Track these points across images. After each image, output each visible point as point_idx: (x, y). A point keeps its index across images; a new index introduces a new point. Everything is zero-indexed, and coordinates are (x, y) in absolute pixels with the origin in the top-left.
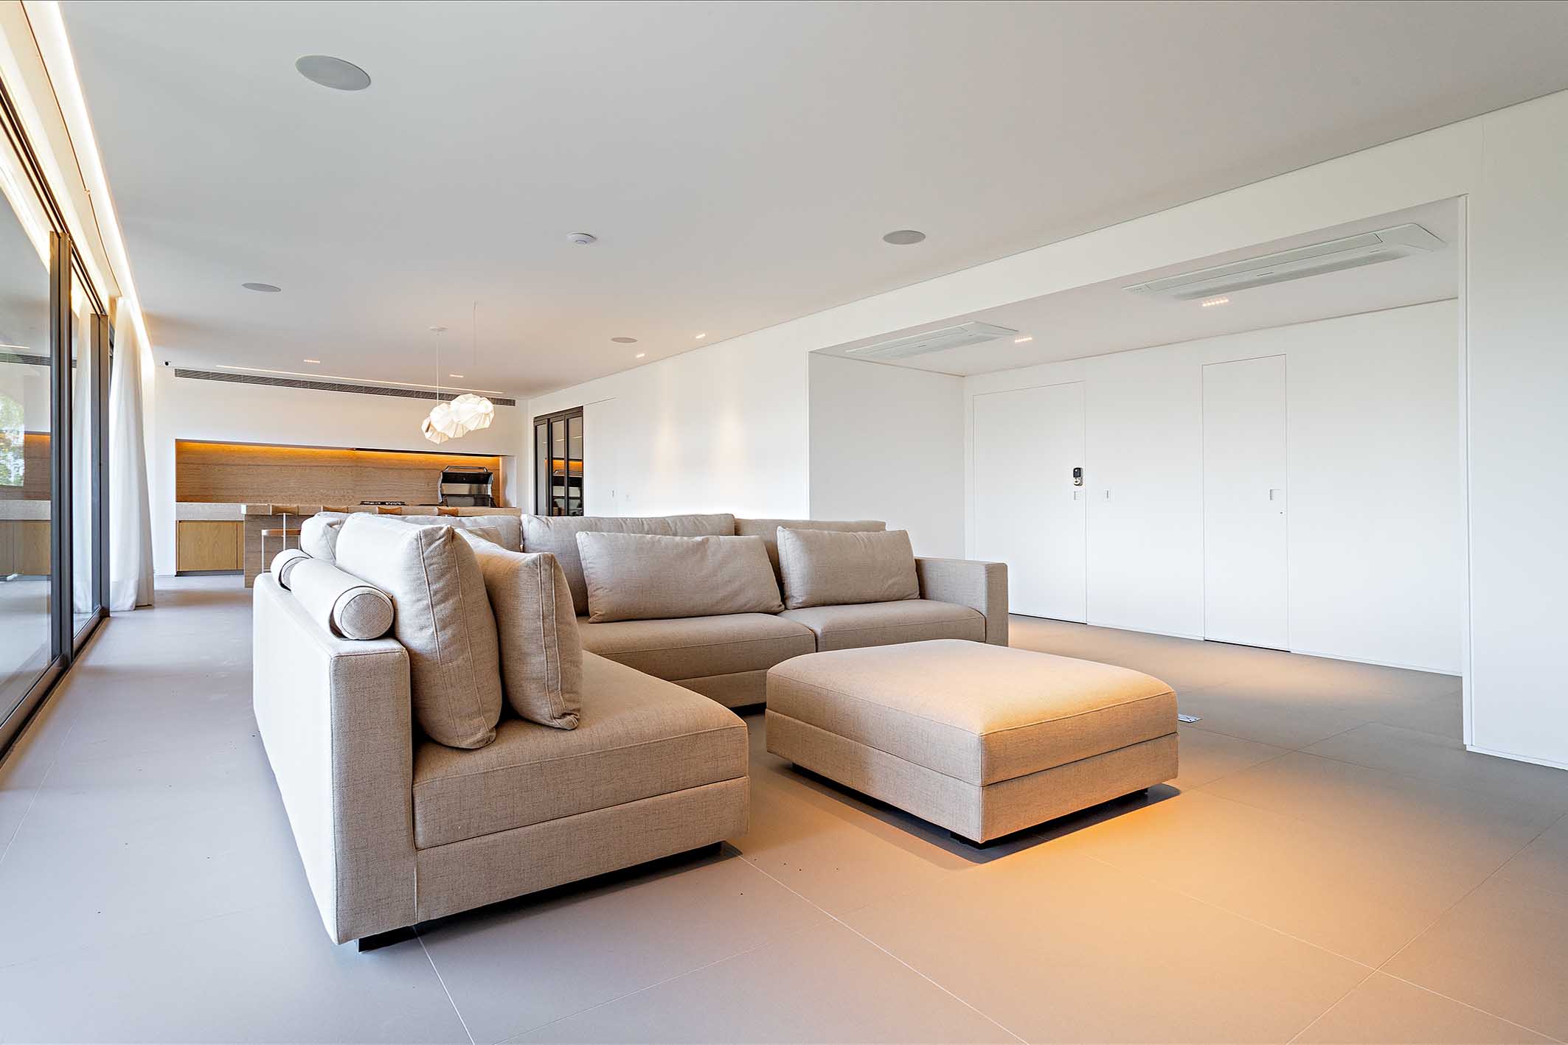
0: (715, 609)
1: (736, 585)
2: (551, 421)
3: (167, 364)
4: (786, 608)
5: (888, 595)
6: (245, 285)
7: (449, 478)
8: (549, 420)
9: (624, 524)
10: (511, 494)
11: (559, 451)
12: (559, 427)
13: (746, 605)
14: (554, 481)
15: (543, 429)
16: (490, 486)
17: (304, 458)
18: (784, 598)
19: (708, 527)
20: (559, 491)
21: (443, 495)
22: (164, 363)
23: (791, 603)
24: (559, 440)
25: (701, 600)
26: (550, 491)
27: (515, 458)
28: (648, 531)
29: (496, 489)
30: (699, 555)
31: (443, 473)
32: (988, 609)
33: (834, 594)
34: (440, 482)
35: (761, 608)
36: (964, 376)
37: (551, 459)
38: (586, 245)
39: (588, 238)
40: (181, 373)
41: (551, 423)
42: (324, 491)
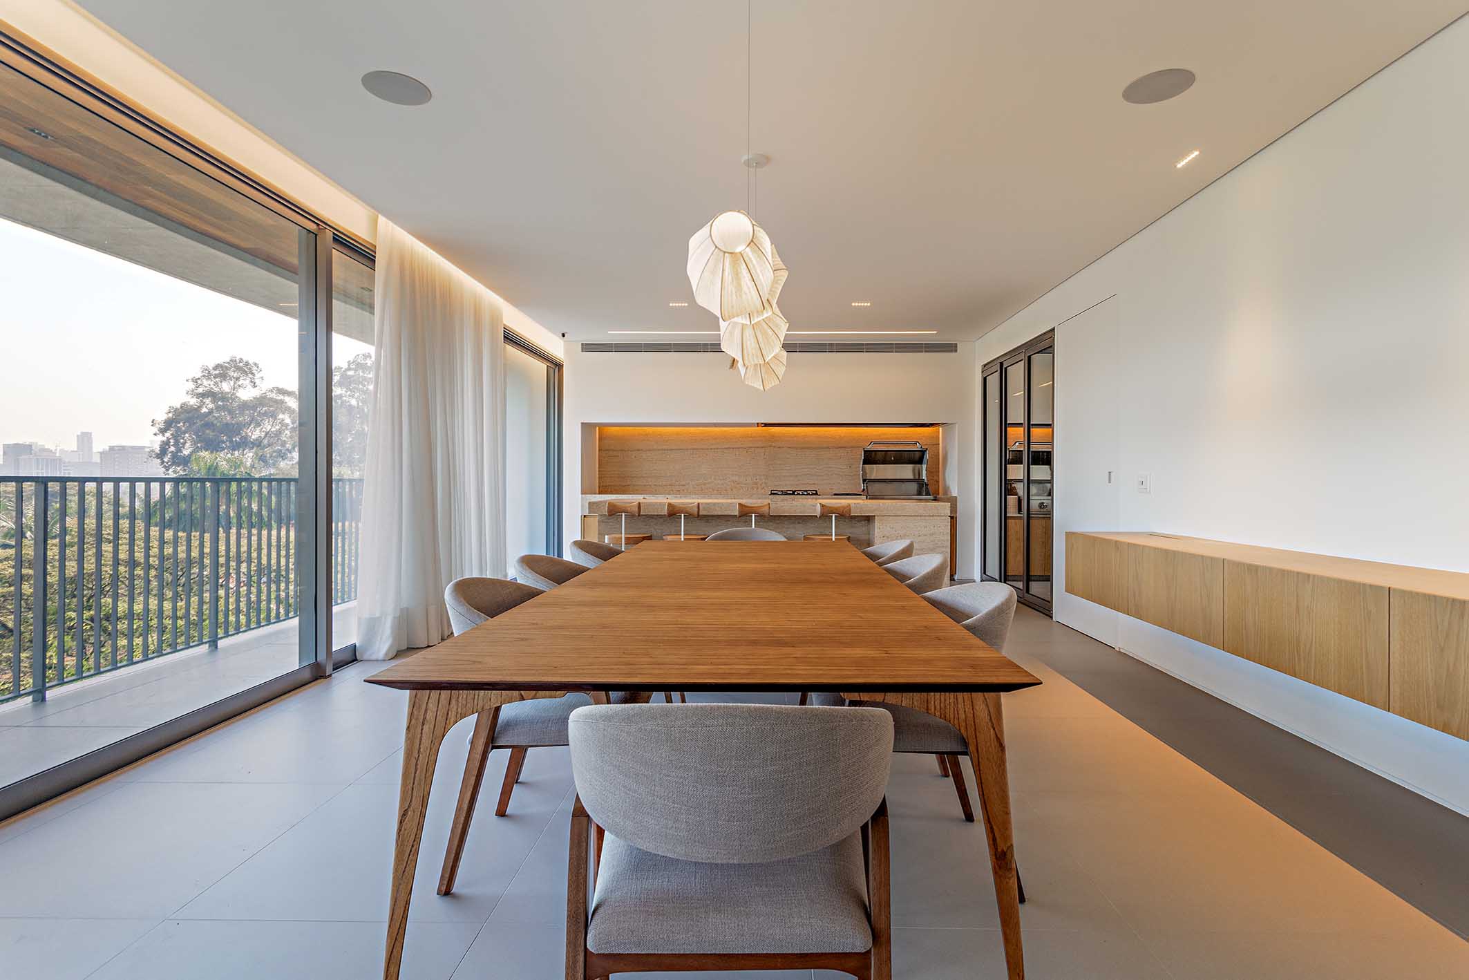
2: (1005, 366)
3: (563, 335)
7: (871, 458)
8: (1002, 364)
10: (952, 481)
11: (1016, 413)
12: (1016, 374)
14: (1010, 458)
15: (994, 381)
16: (924, 466)
17: (715, 439)
20: (1016, 472)
21: (864, 480)
22: (561, 335)
24: (1016, 394)
26: (1003, 472)
27: (957, 425)
29: (935, 471)
31: (865, 451)
34: (862, 463)
37: (1004, 425)
40: (587, 347)
41: (1006, 369)
42: (736, 478)
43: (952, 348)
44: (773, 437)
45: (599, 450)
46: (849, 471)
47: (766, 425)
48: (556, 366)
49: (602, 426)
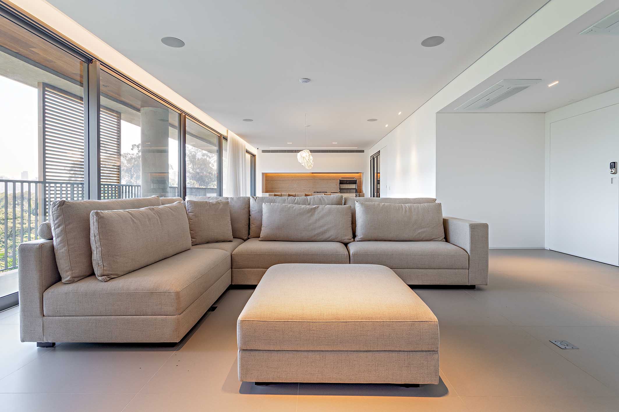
0: (313, 239)
1: (325, 228)
4: (354, 241)
5: (418, 238)
6: (244, 120)
7: (342, 182)
9: (286, 200)
10: (364, 188)
13: (328, 239)
15: (372, 161)
16: (357, 185)
17: (298, 177)
18: (354, 236)
19: (326, 200)
21: (340, 189)
22: (257, 148)
23: (356, 239)
25: (305, 235)
27: (364, 174)
28: (296, 203)
29: (360, 186)
30: (310, 213)
31: (340, 180)
32: (471, 250)
33: (381, 235)
34: (339, 184)
35: (338, 240)
36: (545, 113)
37: (374, 173)
38: (307, 83)
39: (307, 80)
40: (264, 151)
41: (374, 158)
42: (304, 188)
43: (362, 151)
44: (314, 176)
45: (266, 180)
46: (336, 186)
47: (312, 173)
48: (253, 156)
49: (266, 173)
